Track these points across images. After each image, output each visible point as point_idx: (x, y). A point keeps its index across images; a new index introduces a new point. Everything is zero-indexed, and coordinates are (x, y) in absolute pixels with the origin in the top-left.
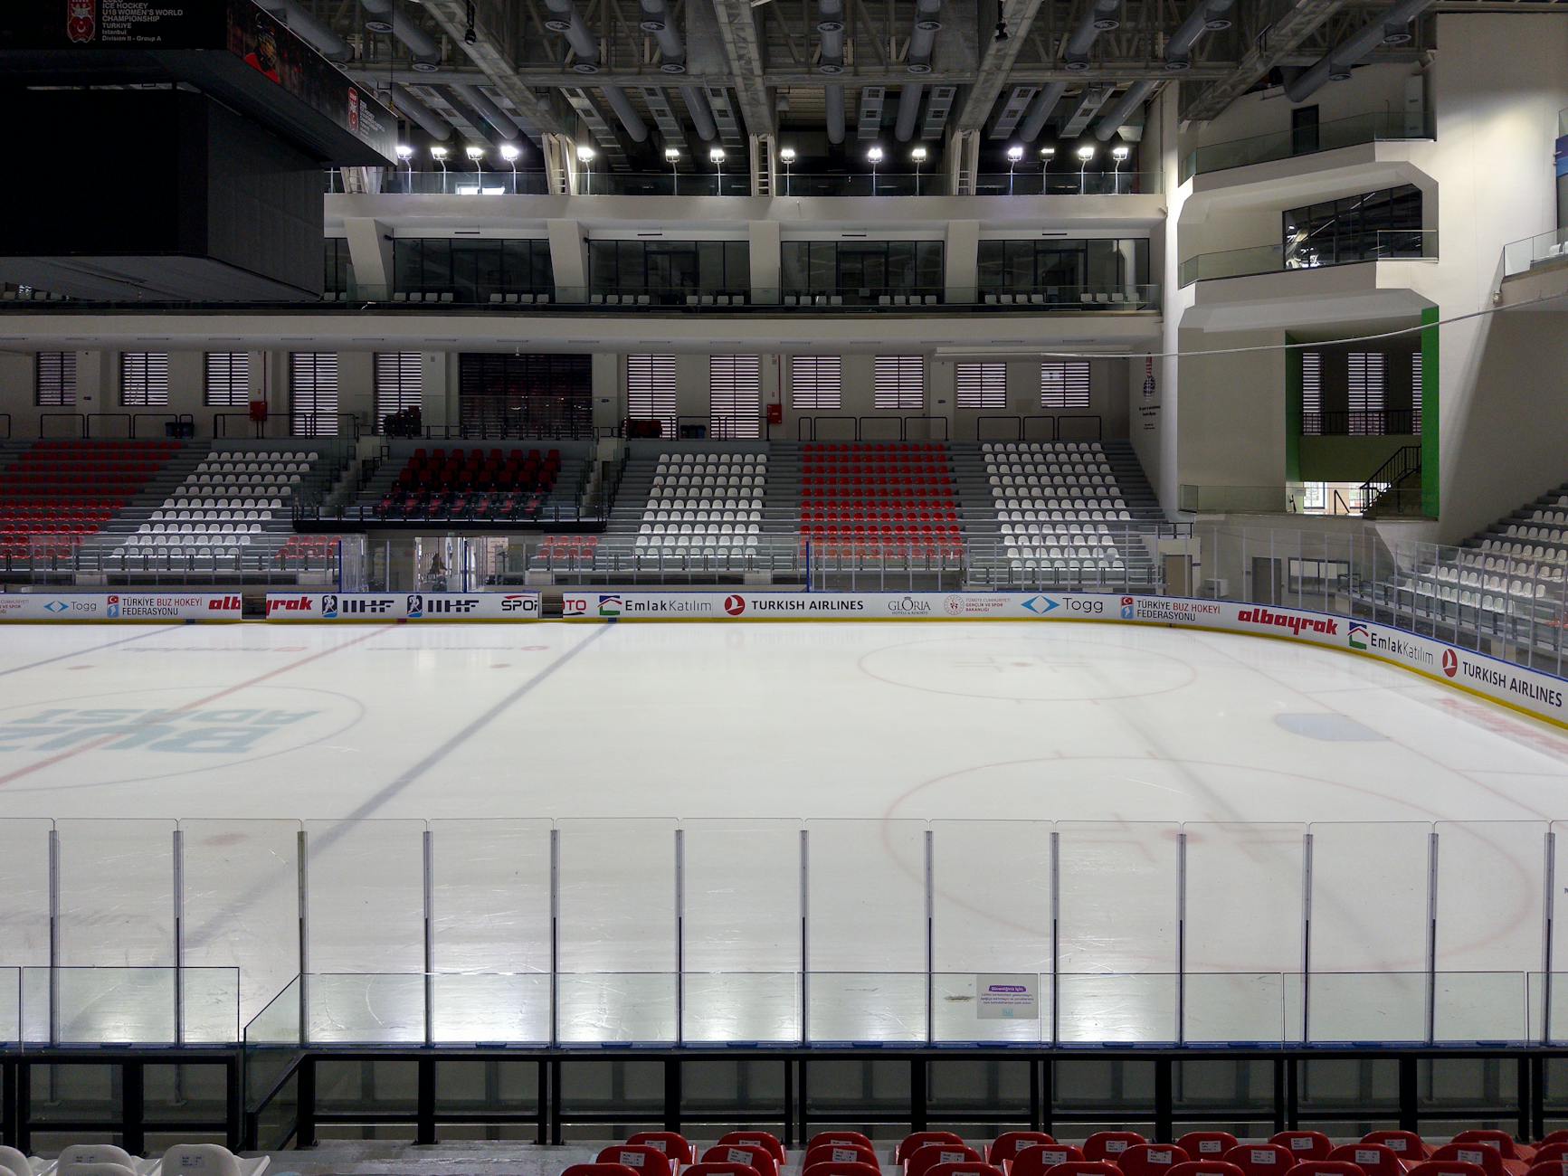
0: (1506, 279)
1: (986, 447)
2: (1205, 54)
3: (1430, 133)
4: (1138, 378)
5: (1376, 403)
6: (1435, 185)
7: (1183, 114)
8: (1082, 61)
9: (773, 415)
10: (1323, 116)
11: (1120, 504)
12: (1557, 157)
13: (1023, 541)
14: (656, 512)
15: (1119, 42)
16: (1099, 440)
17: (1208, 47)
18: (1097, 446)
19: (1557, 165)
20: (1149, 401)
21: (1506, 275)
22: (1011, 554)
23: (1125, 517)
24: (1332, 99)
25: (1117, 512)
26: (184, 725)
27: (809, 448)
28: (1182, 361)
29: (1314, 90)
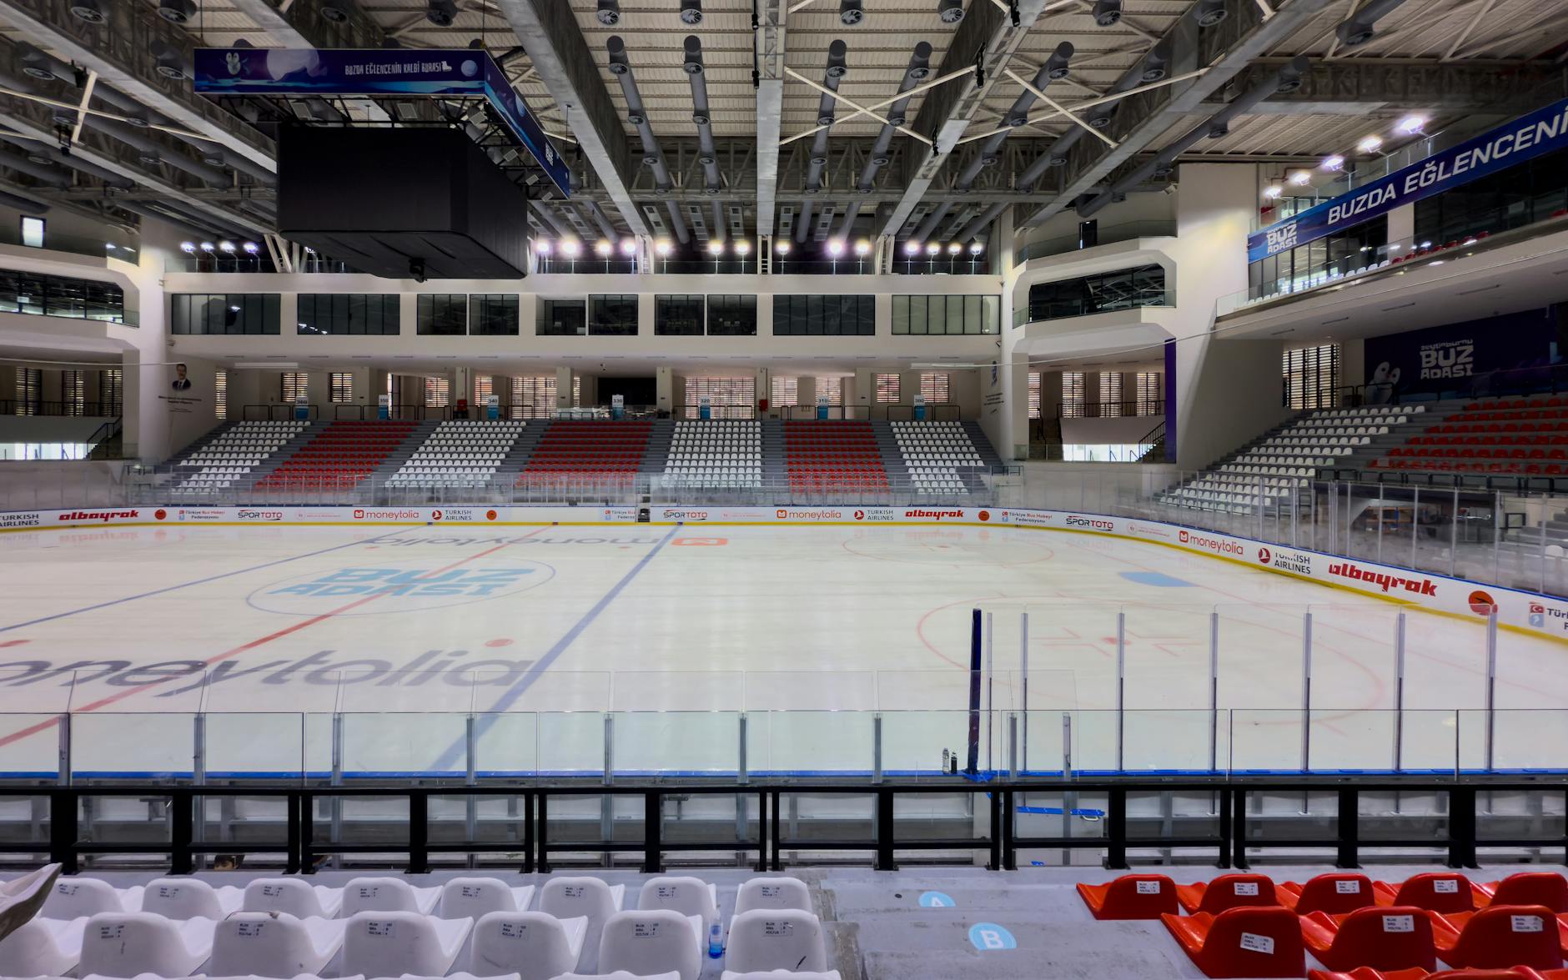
0: (1218, 320)
1: (893, 424)
2: (1039, 186)
3: (1173, 233)
4: (987, 379)
5: (1115, 397)
6: (1174, 265)
7: (1016, 225)
8: (967, 189)
9: (763, 405)
10: (1099, 225)
11: (976, 456)
12: (1249, 247)
13: (923, 477)
14: (674, 461)
15: (988, 177)
16: (959, 420)
17: (1041, 181)
18: (958, 424)
19: (1249, 252)
20: (994, 390)
21: (1219, 315)
22: (918, 485)
23: (981, 464)
24: (1107, 216)
25: (976, 461)
26: (379, 584)
27: (788, 424)
28: (1014, 367)
29: (1095, 211)
